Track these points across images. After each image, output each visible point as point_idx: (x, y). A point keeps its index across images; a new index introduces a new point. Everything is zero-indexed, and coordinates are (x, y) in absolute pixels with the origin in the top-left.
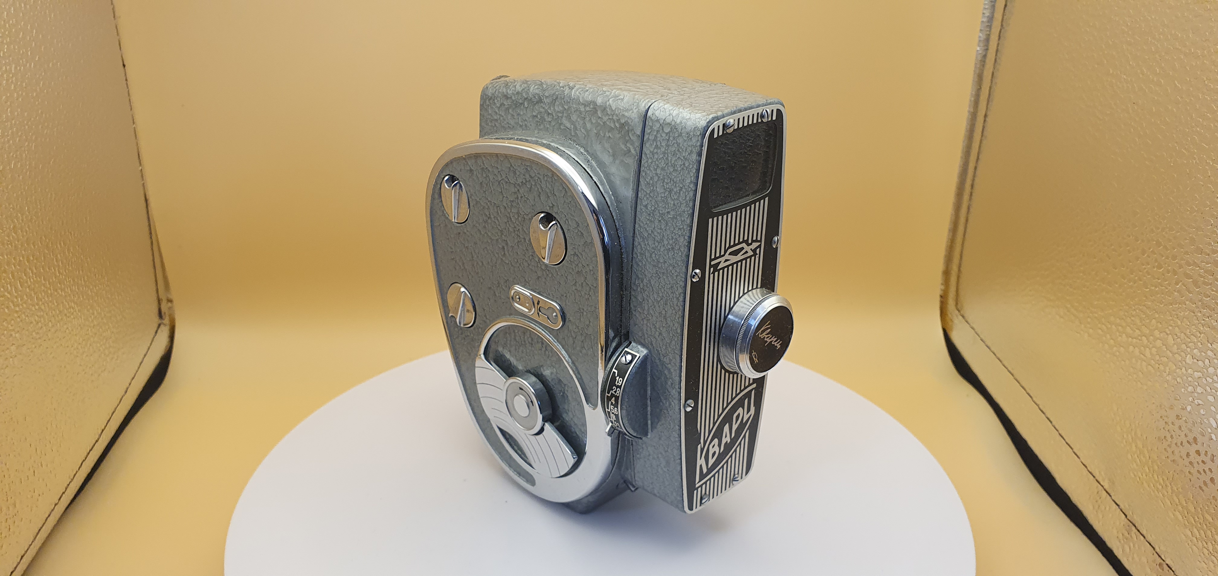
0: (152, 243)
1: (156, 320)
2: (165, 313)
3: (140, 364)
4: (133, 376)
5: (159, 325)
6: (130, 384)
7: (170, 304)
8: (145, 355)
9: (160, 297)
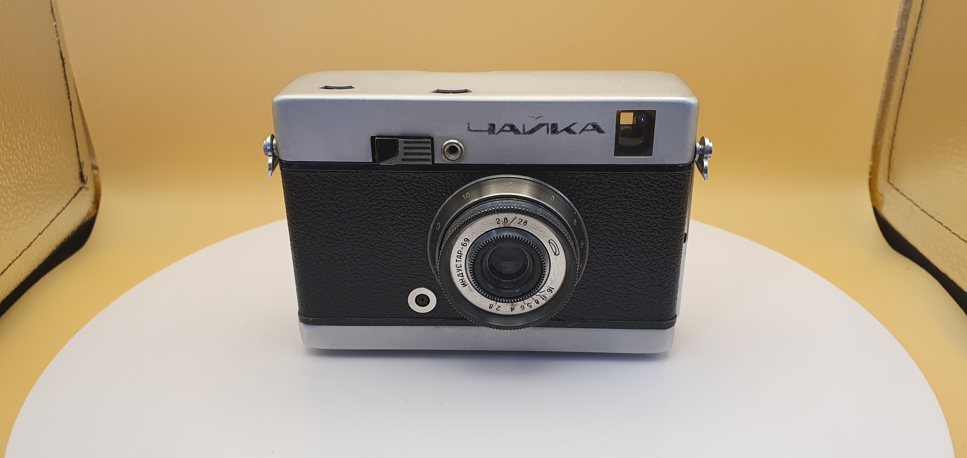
0: (70, 103)
1: (77, 183)
2: (87, 178)
3: (50, 223)
4: (41, 231)
5: (81, 189)
6: (35, 239)
7: (96, 172)
8: (58, 214)
9: (81, 161)
